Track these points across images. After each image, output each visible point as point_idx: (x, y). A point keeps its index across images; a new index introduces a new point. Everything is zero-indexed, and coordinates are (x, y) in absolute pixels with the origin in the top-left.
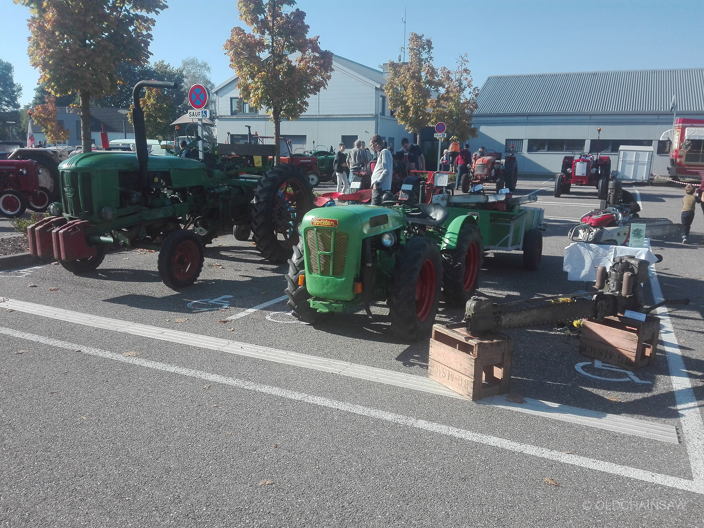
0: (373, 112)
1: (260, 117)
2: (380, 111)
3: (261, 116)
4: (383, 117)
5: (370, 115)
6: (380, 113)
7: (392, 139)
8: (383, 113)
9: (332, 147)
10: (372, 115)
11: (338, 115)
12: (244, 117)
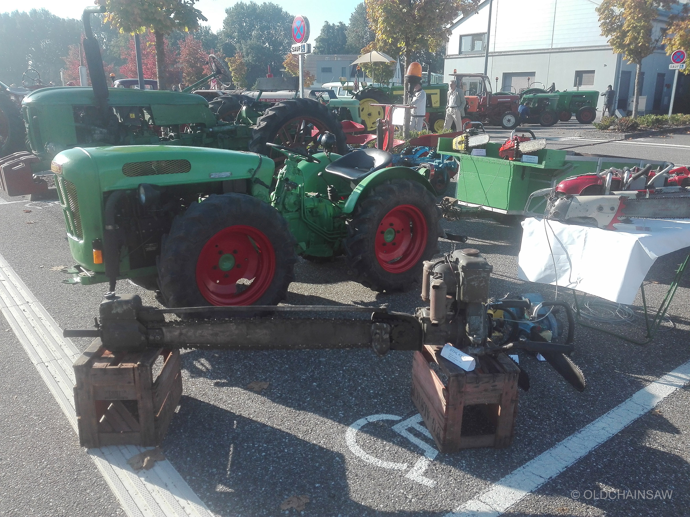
9: (554, 84)
11: (573, 48)
12: (471, 56)
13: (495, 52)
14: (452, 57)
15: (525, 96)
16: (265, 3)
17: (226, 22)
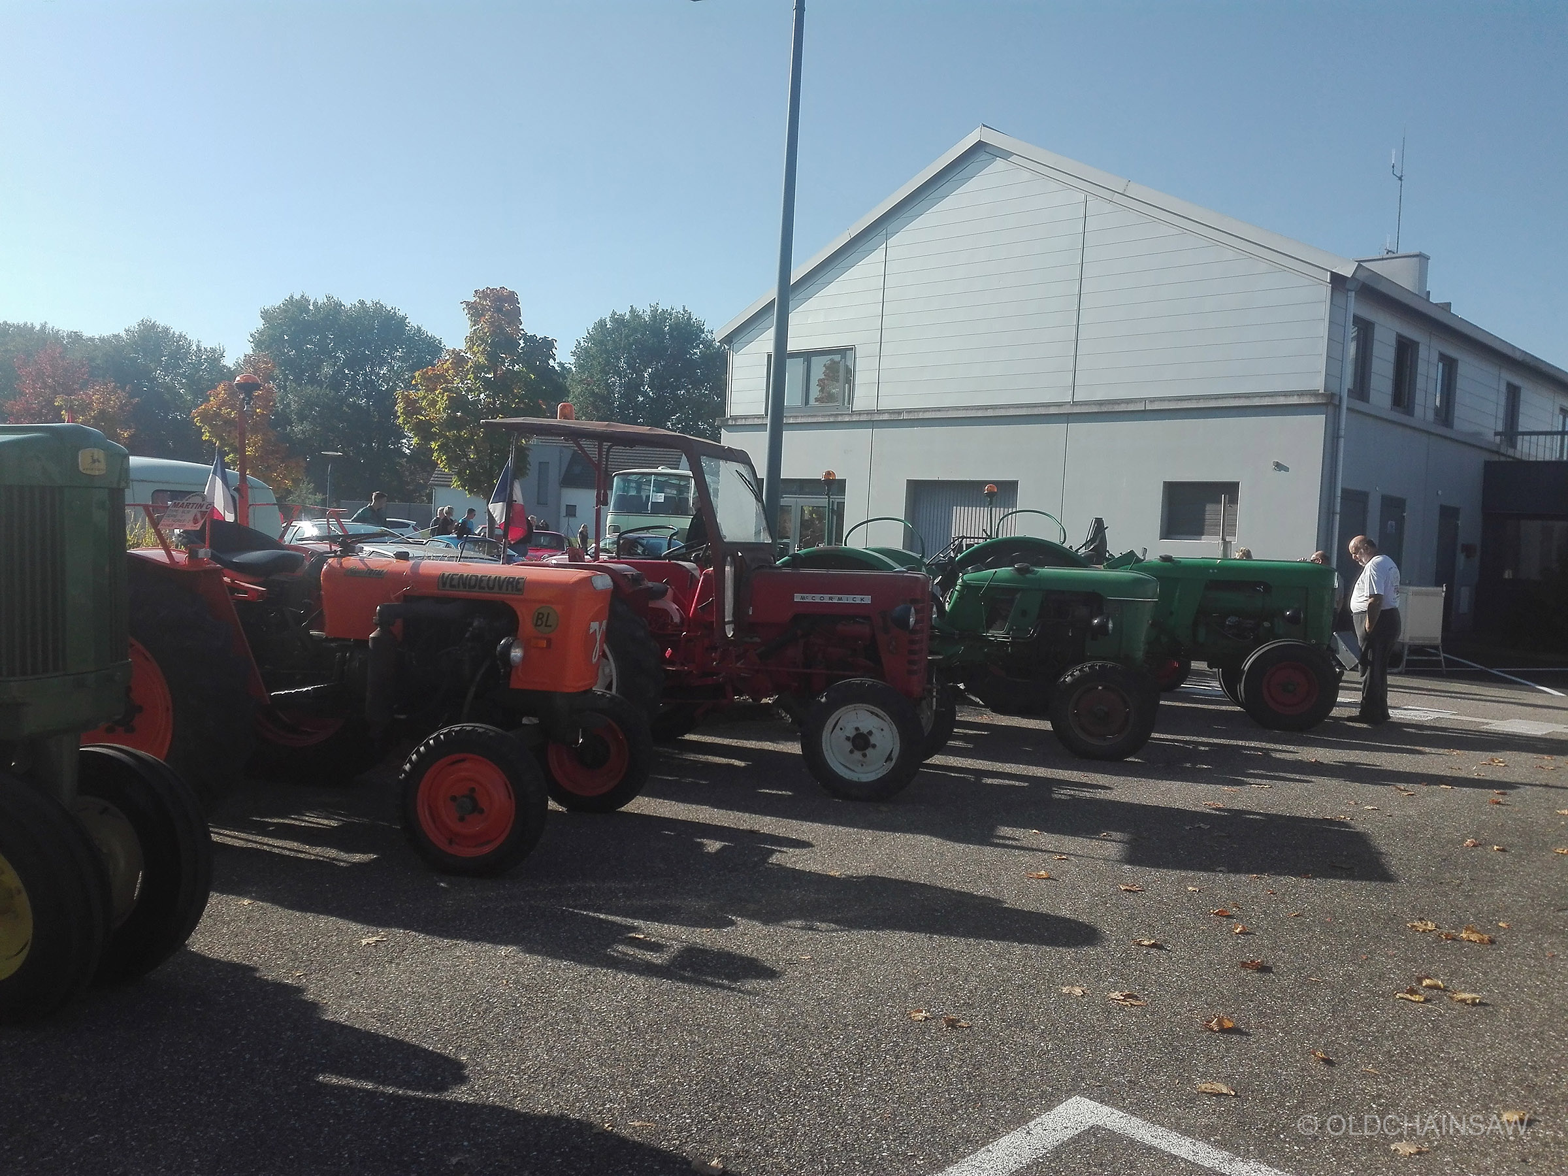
0: (1319, 384)
1: (855, 418)
2: (1348, 382)
3: (860, 413)
4: (1359, 405)
5: (1301, 394)
6: (1349, 390)
7: (1393, 506)
8: (1361, 389)
9: (1099, 522)
10: (1314, 393)
11: (1153, 400)
12: (804, 420)
13: (879, 412)
14: (743, 422)
15: (969, 576)
16: (362, 303)
17: (260, 342)
